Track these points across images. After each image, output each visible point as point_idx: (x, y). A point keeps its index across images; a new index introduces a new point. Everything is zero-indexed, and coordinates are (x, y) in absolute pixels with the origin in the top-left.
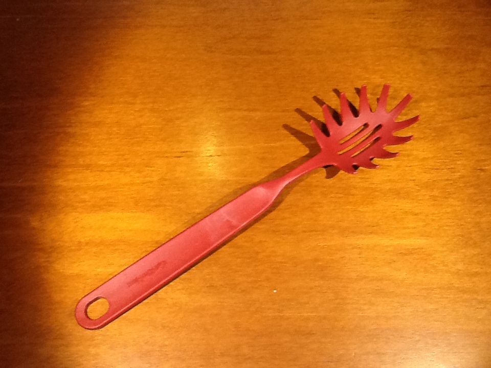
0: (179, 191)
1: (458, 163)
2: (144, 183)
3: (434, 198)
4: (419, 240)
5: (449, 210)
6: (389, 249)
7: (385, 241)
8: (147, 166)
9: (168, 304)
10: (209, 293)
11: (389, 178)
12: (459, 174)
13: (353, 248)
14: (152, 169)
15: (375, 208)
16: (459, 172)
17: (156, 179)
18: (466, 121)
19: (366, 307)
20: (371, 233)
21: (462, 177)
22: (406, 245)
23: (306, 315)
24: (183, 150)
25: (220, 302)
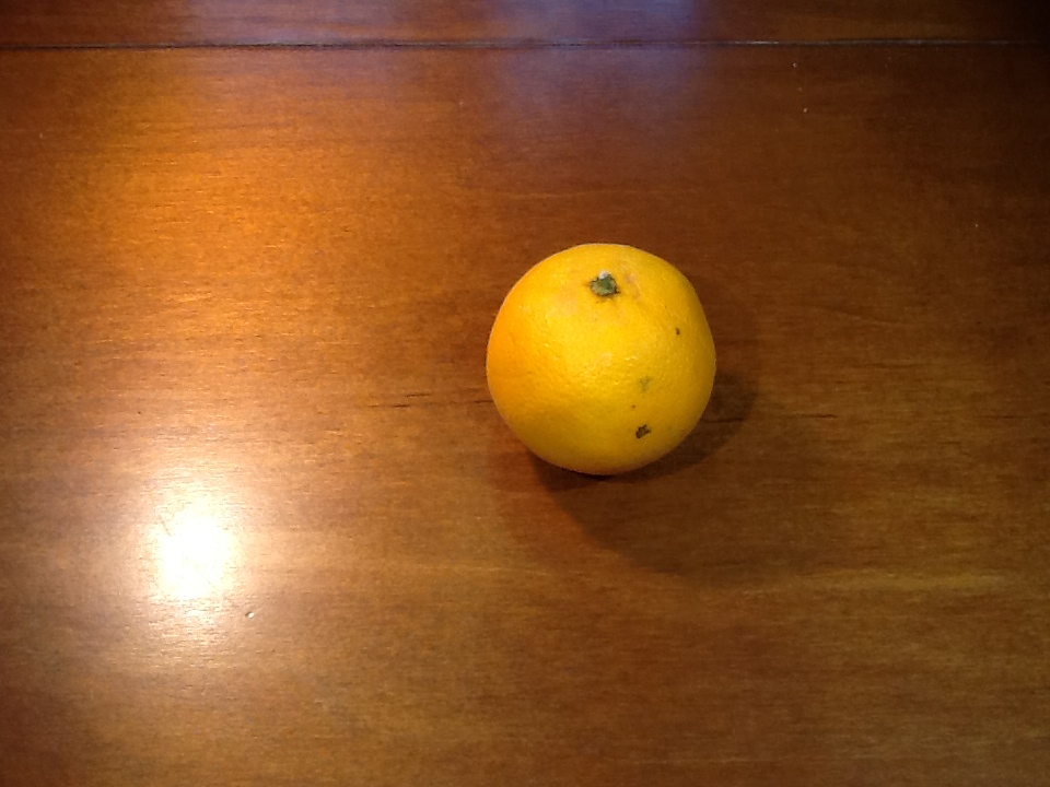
0: (404, 480)
3: (1010, 481)
4: (985, 577)
6: (917, 600)
7: (905, 583)
8: (328, 429)
9: (380, 743)
10: (484, 712)
11: (900, 440)
13: (828, 600)
14: (340, 433)
15: (871, 508)
17: (348, 455)
19: (872, 740)
20: (869, 564)
22: (956, 590)
23: (724, 761)
24: (412, 392)
25: (511, 735)
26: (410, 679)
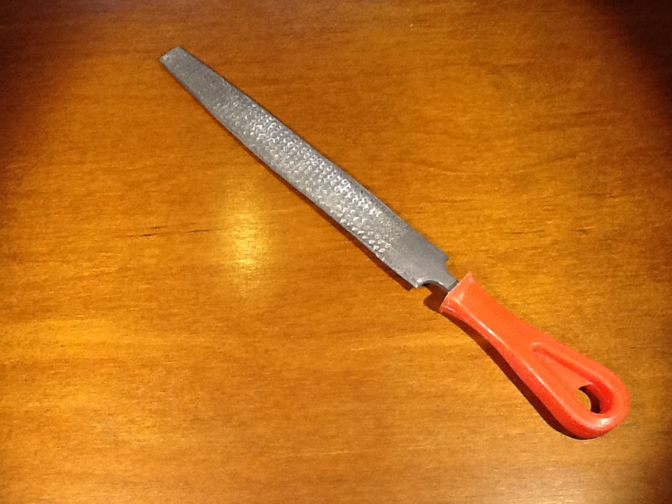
0: (149, 284)
1: (549, 222)
2: (97, 276)
3: (515, 275)
5: (538, 290)
6: (453, 351)
8: (101, 251)
9: (132, 449)
10: (194, 429)
12: (550, 238)
13: (401, 353)
14: (109, 254)
16: (551, 235)
17: (113, 269)
18: (559, 163)
19: (421, 438)
20: (427, 329)
21: (556, 242)
23: (334, 453)
24: (155, 225)
25: (210, 442)
26: (150, 410)
